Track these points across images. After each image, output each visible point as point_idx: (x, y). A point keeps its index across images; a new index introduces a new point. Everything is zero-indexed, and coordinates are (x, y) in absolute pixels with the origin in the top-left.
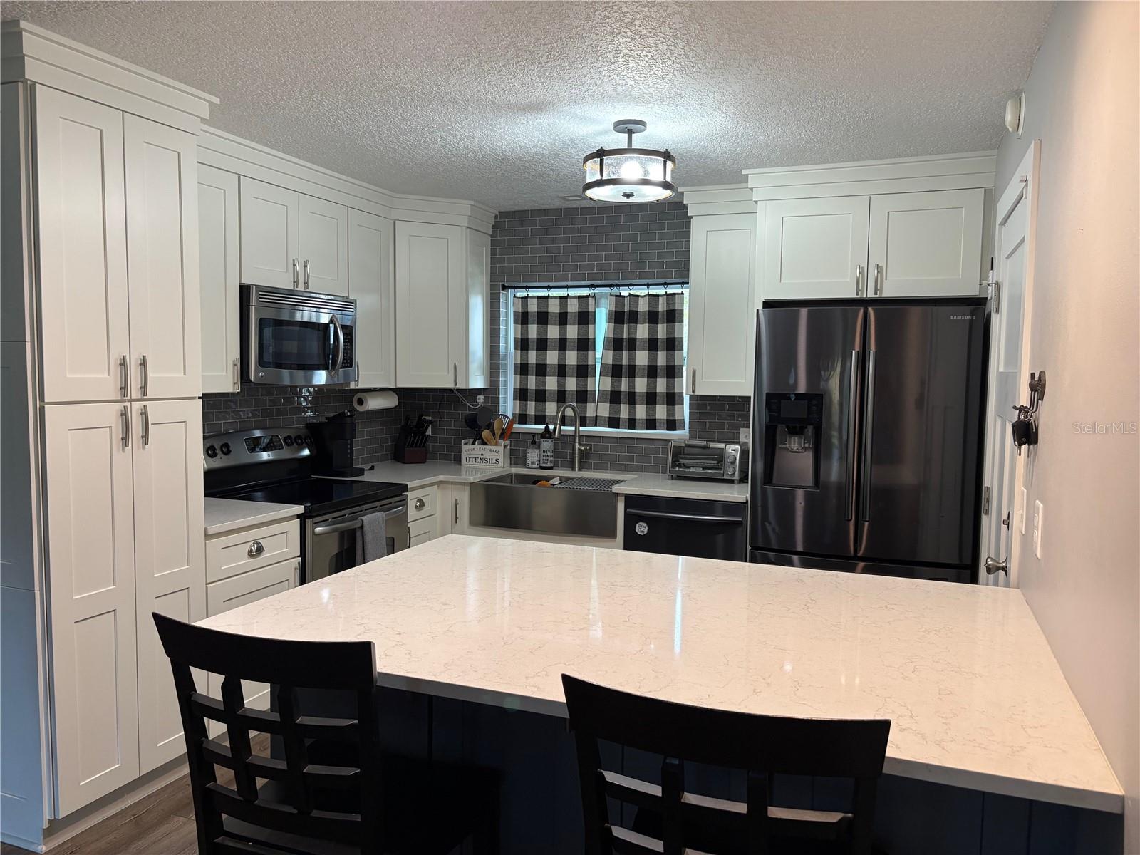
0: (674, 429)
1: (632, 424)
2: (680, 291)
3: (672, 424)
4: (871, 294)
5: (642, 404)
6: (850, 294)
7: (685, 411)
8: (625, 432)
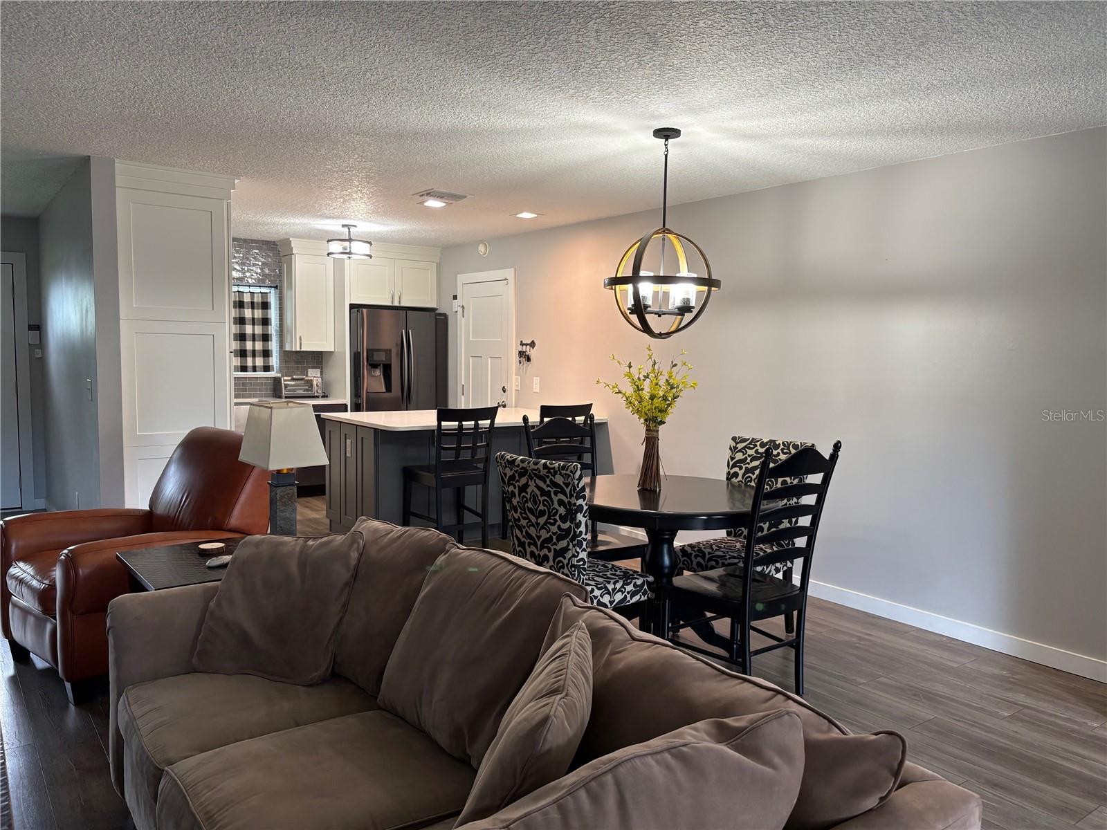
0: (269, 371)
1: (254, 369)
2: (268, 291)
3: (267, 368)
4: (396, 304)
5: (260, 357)
6: (388, 303)
7: (274, 361)
8: (250, 374)
